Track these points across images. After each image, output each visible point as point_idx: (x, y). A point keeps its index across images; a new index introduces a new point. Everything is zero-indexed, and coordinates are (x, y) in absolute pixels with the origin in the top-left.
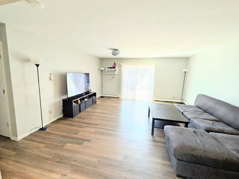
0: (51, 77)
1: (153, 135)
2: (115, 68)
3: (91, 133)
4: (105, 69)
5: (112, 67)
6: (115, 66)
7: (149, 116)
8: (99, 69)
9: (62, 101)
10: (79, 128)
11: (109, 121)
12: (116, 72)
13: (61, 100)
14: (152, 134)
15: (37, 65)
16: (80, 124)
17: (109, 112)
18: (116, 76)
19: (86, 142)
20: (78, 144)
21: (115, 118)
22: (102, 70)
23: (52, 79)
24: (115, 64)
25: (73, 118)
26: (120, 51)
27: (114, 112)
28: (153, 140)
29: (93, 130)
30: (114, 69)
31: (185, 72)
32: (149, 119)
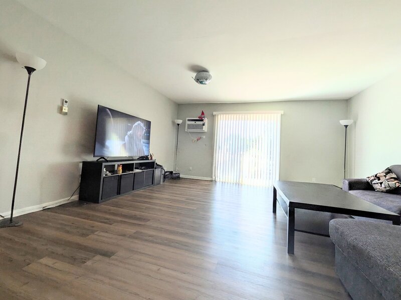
0: (64, 108)
1: (293, 254)
2: (202, 120)
3: (124, 235)
4: (184, 123)
5: (198, 119)
6: (203, 116)
7: (275, 211)
8: (173, 122)
9: (82, 164)
10: (100, 224)
11: (178, 214)
12: (205, 129)
13: (81, 162)
14: (291, 251)
15: (30, 70)
16: (108, 216)
17: (183, 199)
18: (204, 137)
19: (98, 257)
20: (73, 260)
21: (193, 210)
22: (178, 124)
23: (64, 111)
24: (203, 113)
25: (98, 203)
26: (211, 73)
27: (193, 200)
28: (294, 268)
29: (131, 230)
30: (201, 123)
31: (346, 126)
32: (275, 218)
